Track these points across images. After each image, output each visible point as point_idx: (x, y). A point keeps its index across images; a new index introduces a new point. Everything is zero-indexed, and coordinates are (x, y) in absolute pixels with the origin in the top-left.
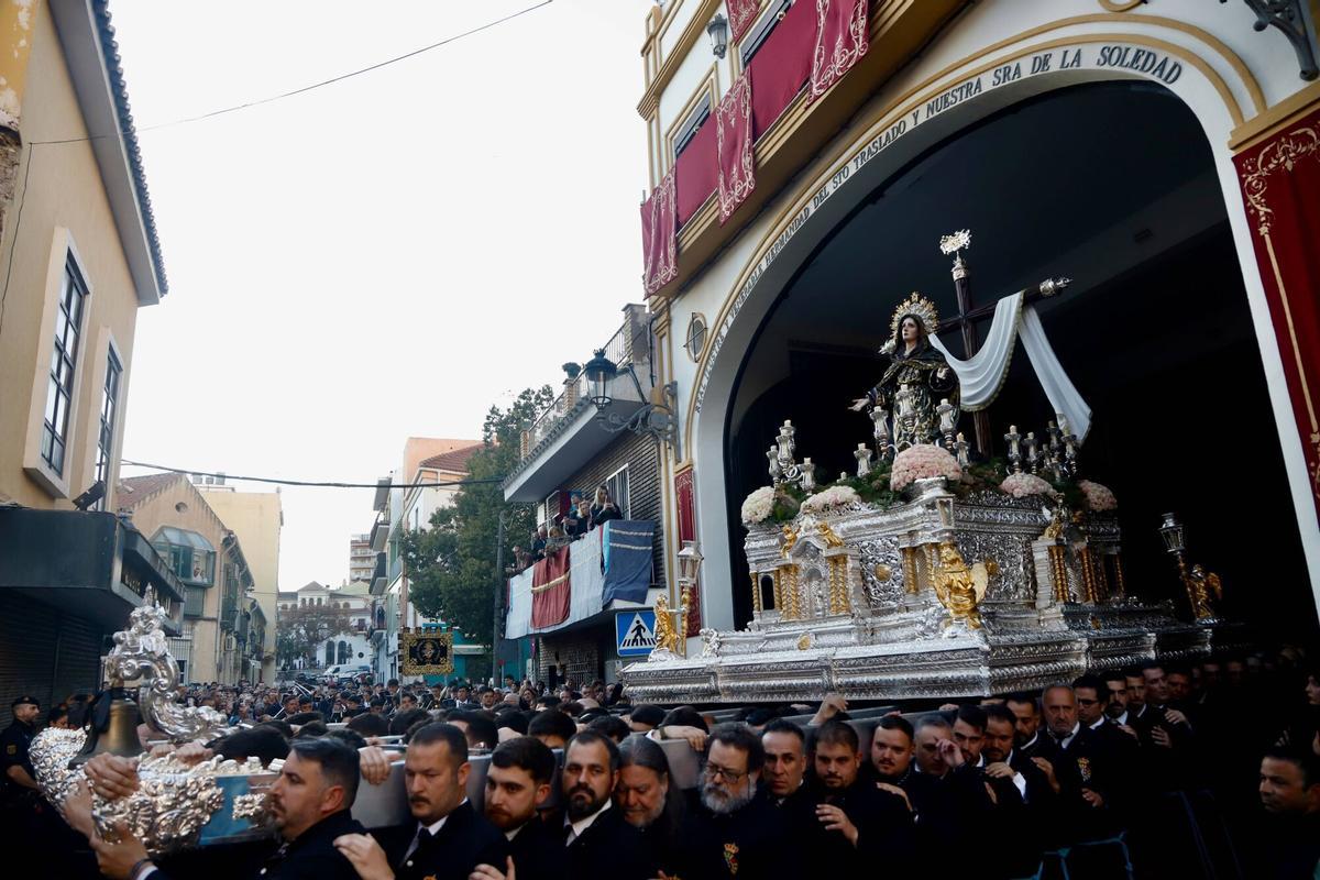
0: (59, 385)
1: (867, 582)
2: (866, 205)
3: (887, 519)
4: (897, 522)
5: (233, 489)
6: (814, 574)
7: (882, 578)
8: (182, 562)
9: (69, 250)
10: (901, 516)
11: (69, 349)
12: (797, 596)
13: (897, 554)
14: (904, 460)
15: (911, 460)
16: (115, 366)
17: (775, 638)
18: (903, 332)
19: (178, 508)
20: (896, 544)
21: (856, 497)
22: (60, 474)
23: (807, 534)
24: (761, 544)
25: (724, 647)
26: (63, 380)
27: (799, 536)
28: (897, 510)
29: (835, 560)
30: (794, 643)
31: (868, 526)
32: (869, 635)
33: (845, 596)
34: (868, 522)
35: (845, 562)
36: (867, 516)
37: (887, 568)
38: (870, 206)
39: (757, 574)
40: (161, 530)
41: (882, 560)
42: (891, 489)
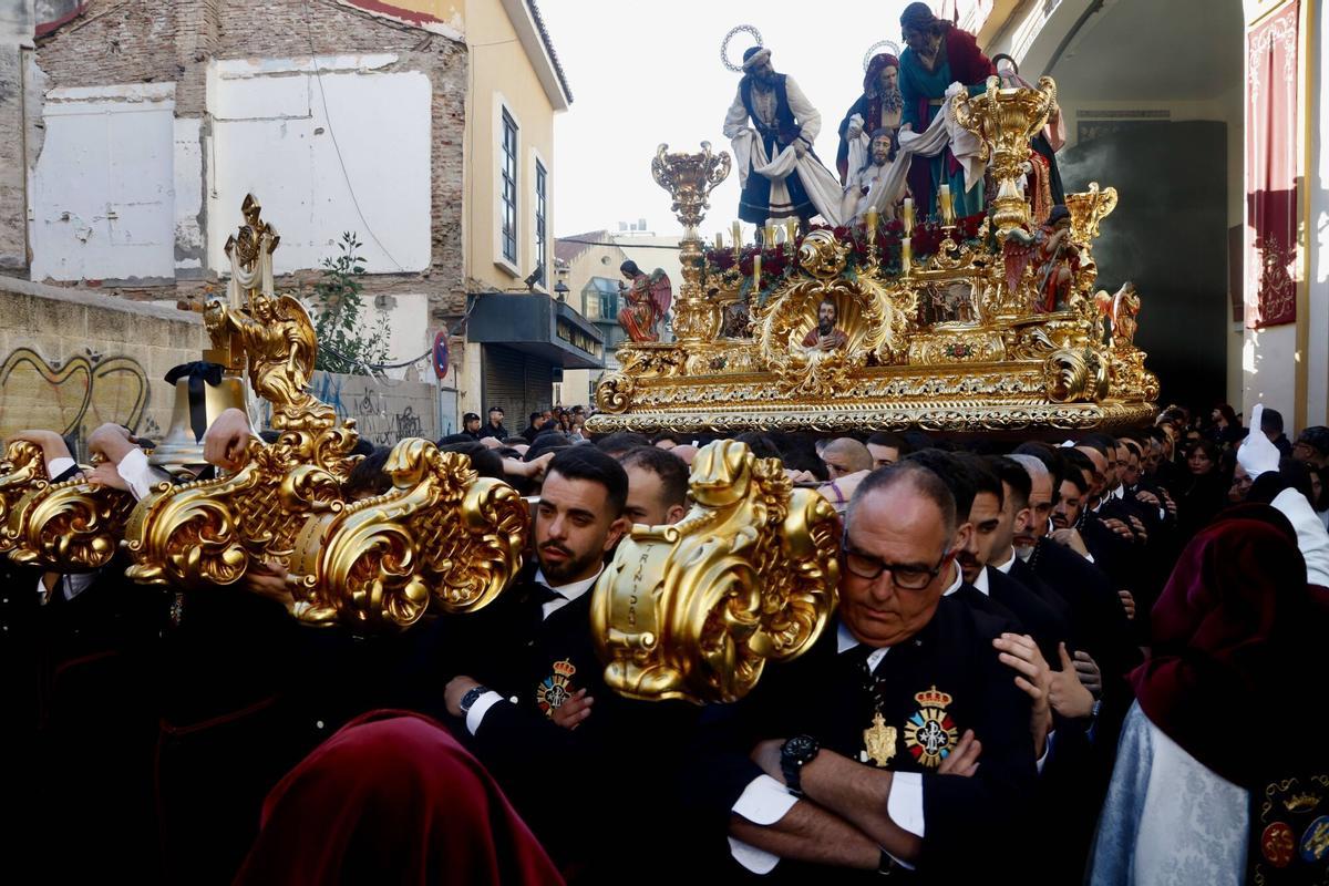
0: (508, 202)
2: (1090, 13)
5: (654, 234)
8: (610, 306)
9: (503, 107)
11: (511, 175)
16: (541, 171)
19: (603, 261)
22: (515, 262)
26: (509, 198)
38: (1095, 14)
40: (592, 280)
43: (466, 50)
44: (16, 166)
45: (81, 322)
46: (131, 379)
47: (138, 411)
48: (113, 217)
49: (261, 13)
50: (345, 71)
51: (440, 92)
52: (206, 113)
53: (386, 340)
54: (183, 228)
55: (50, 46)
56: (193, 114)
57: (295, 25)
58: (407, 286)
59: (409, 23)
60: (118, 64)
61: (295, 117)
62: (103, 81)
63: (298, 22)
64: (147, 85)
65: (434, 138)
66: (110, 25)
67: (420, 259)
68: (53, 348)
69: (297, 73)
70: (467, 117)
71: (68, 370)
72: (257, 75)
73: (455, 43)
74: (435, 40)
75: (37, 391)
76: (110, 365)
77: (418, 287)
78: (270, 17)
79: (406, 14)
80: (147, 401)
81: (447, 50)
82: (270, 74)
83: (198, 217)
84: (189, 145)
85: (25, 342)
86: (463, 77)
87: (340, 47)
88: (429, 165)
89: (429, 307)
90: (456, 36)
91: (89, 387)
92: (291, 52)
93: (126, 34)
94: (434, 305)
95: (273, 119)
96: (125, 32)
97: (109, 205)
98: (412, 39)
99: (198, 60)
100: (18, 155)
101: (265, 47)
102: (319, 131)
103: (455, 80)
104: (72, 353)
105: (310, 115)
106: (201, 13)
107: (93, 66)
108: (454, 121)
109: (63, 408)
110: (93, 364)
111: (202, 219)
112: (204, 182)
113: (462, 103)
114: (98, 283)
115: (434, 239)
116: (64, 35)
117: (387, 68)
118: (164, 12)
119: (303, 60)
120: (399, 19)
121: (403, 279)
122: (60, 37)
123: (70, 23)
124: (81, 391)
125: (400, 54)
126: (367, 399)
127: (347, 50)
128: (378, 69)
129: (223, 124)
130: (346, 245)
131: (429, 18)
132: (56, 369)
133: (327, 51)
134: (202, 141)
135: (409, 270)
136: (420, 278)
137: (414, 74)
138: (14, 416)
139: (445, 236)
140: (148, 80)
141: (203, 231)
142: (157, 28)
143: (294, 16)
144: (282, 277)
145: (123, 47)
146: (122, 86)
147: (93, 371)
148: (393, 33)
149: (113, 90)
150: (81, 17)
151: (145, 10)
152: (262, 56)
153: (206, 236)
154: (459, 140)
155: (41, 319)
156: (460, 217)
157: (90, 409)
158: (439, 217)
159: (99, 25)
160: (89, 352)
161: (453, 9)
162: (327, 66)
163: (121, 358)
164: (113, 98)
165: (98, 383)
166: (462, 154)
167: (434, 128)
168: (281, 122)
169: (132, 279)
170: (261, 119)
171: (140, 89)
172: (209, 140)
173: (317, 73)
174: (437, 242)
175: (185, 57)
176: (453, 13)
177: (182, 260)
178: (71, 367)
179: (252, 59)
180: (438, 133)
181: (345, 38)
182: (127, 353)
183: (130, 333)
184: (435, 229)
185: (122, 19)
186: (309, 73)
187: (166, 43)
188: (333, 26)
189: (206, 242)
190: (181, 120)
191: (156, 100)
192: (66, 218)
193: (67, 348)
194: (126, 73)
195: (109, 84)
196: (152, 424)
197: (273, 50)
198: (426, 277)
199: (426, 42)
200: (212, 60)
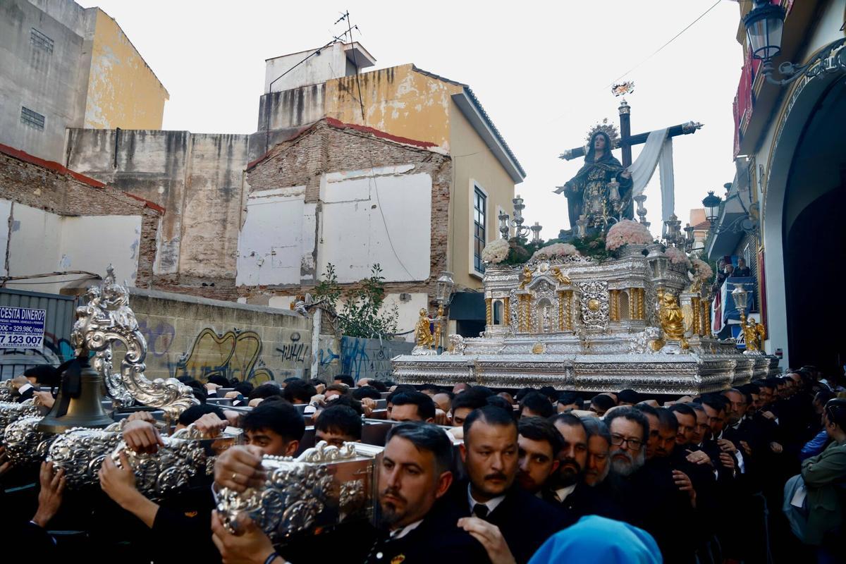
0: (478, 238)
1: (581, 311)
3: (600, 269)
4: (608, 271)
6: (544, 303)
7: (593, 309)
9: (475, 186)
10: (610, 268)
11: (481, 224)
12: (529, 316)
13: (605, 294)
14: (619, 230)
15: (625, 230)
17: (511, 345)
18: (596, 143)
20: (605, 286)
21: (578, 252)
23: (542, 274)
24: (496, 278)
25: (468, 347)
26: (480, 236)
27: (534, 274)
28: (610, 263)
29: (563, 294)
30: (530, 349)
31: (585, 273)
32: (586, 348)
33: (570, 318)
34: (585, 269)
35: (571, 296)
36: (586, 266)
37: (597, 303)
39: (491, 299)
41: (594, 297)
42: (606, 249)
43: (451, 159)
44: (236, 228)
45: (232, 316)
46: (254, 341)
47: (256, 357)
48: (274, 254)
49: (348, 149)
50: (388, 175)
51: (436, 183)
52: (319, 200)
53: (396, 320)
54: (306, 259)
55: (253, 172)
56: (312, 201)
57: (364, 153)
58: (417, 289)
59: (421, 148)
60: (281, 178)
61: (362, 200)
62: (274, 187)
63: (366, 151)
64: (293, 188)
65: (433, 207)
66: (279, 160)
67: (425, 275)
68: (220, 328)
69: (364, 177)
70: (451, 196)
71: (226, 337)
72: (345, 180)
73: (444, 156)
74: (434, 156)
75: (211, 347)
76: (244, 335)
77: (424, 289)
78: (352, 150)
79: (419, 143)
80: (260, 351)
81: (440, 160)
82: (351, 179)
83: (312, 253)
84: (310, 217)
85: (208, 325)
86: (448, 174)
87: (386, 163)
88: (430, 223)
89: (428, 300)
90: (445, 153)
91: (234, 345)
92: (361, 167)
93: (286, 164)
94: (431, 299)
95: (352, 201)
96: (286, 163)
97: (272, 247)
98: (422, 156)
99: (317, 174)
100: (237, 223)
101: (349, 165)
102: (374, 207)
103: (444, 176)
104: (228, 330)
105: (370, 199)
106: (320, 151)
107: (270, 180)
108: (444, 198)
109: (222, 354)
110: (237, 335)
111: (315, 254)
112: (317, 235)
113: (448, 188)
114: (265, 287)
115: (431, 262)
116: (259, 167)
117: (408, 172)
118: (303, 152)
119: (367, 170)
120: (415, 146)
121: (415, 285)
122: (257, 168)
123: (262, 161)
124: (230, 347)
125: (416, 164)
126: (382, 352)
127: (389, 164)
128: (404, 173)
129: (327, 205)
130: (375, 271)
131: (431, 145)
132: (220, 337)
133: (379, 165)
134: (317, 214)
135: (418, 280)
136: (424, 284)
137: (423, 174)
138: (201, 357)
139: (437, 262)
140: (294, 185)
141: (315, 260)
142: (300, 160)
143: (364, 149)
144: (353, 284)
145: (284, 170)
146: (283, 189)
147: (236, 338)
148: (413, 154)
149: (278, 191)
150: (267, 158)
151: (294, 152)
152: (347, 170)
153: (316, 263)
154: (446, 209)
155: (216, 316)
156: (446, 250)
157: (234, 355)
158: (435, 250)
159: (274, 160)
160: (235, 329)
161: (443, 139)
162: (379, 173)
163: (250, 332)
164: (278, 195)
165: (239, 343)
166: (447, 216)
167: (433, 202)
168: (355, 203)
169: (281, 285)
170: (346, 202)
171: (290, 190)
172: (320, 214)
173: (374, 177)
174: (434, 265)
175: (311, 174)
176: (443, 141)
177: (304, 275)
178: (227, 336)
179: (343, 171)
180: (435, 205)
181: (388, 158)
182: (253, 329)
183: (255, 321)
184: (433, 257)
185: (285, 157)
186: (369, 177)
187: (304, 166)
188: (382, 152)
189: (316, 266)
190: (307, 205)
191: (297, 195)
192: (253, 255)
193: (226, 328)
194: (285, 182)
195: (276, 188)
196: (262, 362)
197: (354, 166)
198: (428, 283)
199: (429, 157)
200: (323, 174)
